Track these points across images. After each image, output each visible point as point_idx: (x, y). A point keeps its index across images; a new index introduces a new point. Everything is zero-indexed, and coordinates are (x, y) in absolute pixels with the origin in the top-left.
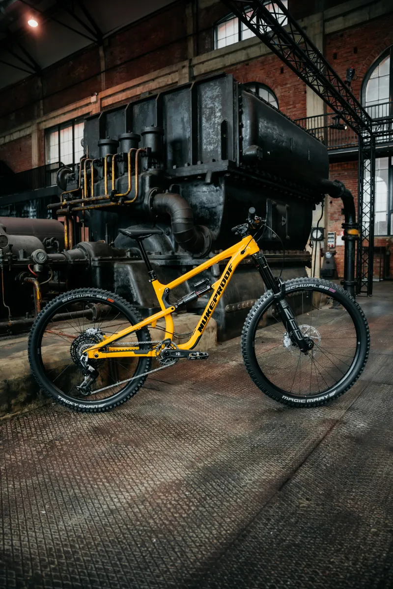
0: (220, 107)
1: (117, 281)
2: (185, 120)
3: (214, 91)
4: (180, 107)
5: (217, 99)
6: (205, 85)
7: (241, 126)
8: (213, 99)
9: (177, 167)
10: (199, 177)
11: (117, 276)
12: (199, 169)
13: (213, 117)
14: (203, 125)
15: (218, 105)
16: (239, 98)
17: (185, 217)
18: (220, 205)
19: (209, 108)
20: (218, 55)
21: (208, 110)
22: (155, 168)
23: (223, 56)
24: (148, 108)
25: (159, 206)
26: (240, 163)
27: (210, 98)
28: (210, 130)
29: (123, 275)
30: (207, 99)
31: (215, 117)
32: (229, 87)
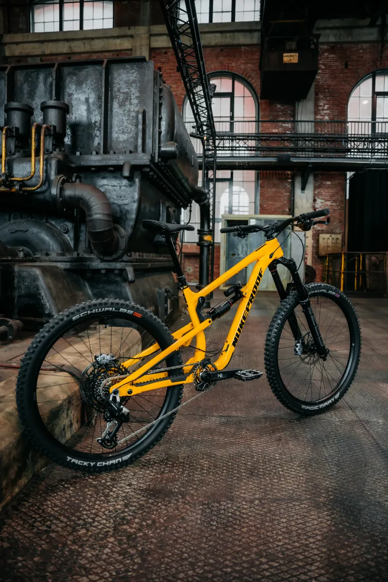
0: (137, 94)
1: (19, 288)
2: (91, 101)
3: (130, 75)
4: (84, 85)
5: (134, 85)
6: (120, 66)
7: (160, 119)
8: (129, 84)
9: (81, 154)
10: (111, 169)
11: (19, 282)
12: (112, 160)
13: (127, 103)
14: (114, 111)
15: (135, 92)
16: (160, 89)
17: (106, 212)
18: (134, 202)
19: (123, 93)
20: (37, 39)
21: (122, 95)
22: (60, 151)
23: (42, 42)
24: (38, 78)
25: (70, 197)
26: (158, 158)
27: (125, 82)
28: (124, 118)
29: (28, 280)
30: (121, 83)
31: (131, 104)
32: (150, 74)
